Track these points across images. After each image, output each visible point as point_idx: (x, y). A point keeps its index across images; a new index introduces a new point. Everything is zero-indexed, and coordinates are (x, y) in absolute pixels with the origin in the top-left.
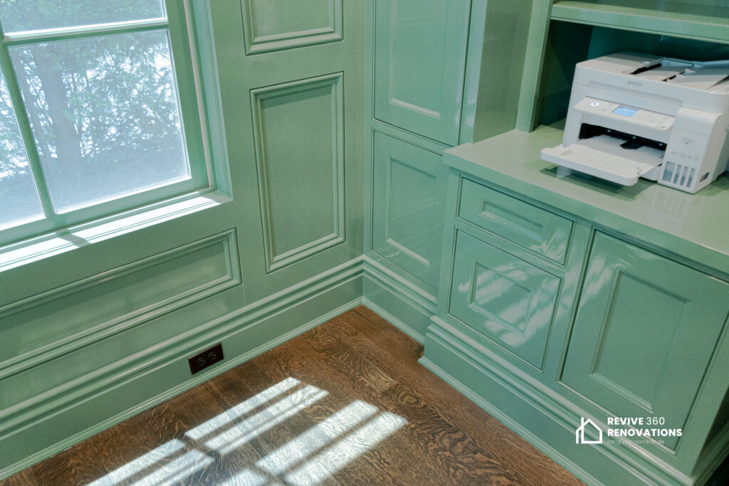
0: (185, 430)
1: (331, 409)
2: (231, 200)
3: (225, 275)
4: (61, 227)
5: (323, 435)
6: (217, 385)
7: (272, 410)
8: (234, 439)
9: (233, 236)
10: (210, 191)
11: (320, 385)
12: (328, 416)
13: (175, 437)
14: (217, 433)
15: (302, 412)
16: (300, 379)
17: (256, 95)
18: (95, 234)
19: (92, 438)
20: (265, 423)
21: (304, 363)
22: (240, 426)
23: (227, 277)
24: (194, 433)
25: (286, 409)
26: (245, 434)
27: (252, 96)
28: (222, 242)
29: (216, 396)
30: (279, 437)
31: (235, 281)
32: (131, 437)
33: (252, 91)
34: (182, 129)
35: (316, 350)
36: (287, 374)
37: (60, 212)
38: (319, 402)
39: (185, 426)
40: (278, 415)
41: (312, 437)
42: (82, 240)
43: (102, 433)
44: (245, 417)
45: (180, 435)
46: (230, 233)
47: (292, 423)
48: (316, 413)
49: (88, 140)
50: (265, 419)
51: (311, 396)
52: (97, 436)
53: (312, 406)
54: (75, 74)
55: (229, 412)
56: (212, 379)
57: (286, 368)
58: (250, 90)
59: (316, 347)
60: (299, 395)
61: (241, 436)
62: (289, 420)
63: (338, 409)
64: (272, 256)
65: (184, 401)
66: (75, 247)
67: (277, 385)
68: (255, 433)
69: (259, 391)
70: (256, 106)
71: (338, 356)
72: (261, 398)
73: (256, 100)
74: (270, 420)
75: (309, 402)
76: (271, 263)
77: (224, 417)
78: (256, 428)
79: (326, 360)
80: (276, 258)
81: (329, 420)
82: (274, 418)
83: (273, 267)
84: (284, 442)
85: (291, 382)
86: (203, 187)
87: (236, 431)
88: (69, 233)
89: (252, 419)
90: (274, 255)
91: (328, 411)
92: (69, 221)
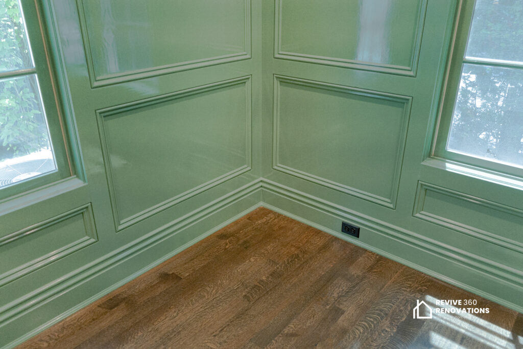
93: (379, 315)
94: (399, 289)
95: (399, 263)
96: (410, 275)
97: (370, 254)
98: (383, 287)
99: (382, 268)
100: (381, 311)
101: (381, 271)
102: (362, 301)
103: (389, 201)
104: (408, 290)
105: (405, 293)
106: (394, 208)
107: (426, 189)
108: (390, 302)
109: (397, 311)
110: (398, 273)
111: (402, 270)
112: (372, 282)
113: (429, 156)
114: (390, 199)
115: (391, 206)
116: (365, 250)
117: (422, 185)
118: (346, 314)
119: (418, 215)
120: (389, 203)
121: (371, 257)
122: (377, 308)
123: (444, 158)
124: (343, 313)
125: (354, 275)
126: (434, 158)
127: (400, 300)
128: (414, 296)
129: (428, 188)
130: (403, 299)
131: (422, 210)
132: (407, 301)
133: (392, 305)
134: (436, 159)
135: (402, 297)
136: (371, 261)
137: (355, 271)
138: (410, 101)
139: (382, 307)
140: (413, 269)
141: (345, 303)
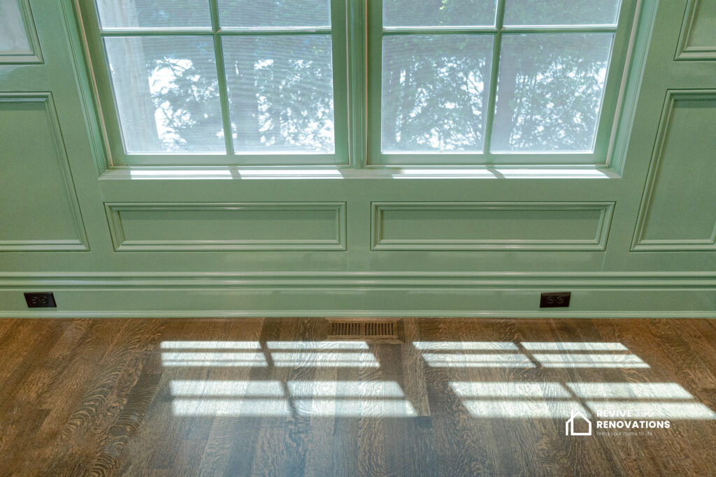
0: (521, 341)
1: (646, 379)
2: (620, 177)
3: (593, 239)
4: (490, 162)
5: (630, 391)
6: (556, 323)
7: (593, 357)
8: (556, 361)
9: (611, 208)
10: (605, 168)
11: (645, 358)
12: (641, 382)
13: (513, 342)
14: (544, 352)
15: (619, 369)
16: (629, 348)
17: (672, 95)
18: (510, 173)
19: (459, 318)
20: (584, 362)
21: (637, 339)
22: (564, 356)
23: (595, 241)
24: (527, 345)
25: (606, 362)
26: (565, 362)
27: (668, 95)
28: (600, 210)
29: (552, 330)
30: (592, 376)
31: (601, 247)
32: (483, 329)
33: (669, 91)
34: (599, 113)
35: (653, 334)
36: (618, 340)
37: (493, 152)
38: (638, 370)
39: (522, 339)
40: (597, 362)
41: (620, 389)
42: (502, 175)
43: (465, 318)
44: (570, 352)
45: (517, 342)
46: (609, 205)
47: (607, 372)
48: (630, 375)
49: (517, 134)
50: (585, 360)
51: (632, 362)
52: (461, 318)
53: (630, 369)
54: (527, 77)
55: (559, 344)
56: (554, 319)
57: (619, 336)
58: (668, 89)
59: (653, 332)
60: (622, 358)
61: (562, 362)
62: (605, 370)
63: (652, 381)
64: (640, 237)
65: (528, 323)
66: (495, 178)
67: (605, 344)
68: (573, 365)
69: (587, 341)
70: (669, 104)
71: (672, 346)
72: (588, 346)
73: (671, 99)
74: (589, 363)
75: (629, 366)
76: (636, 244)
77: (553, 346)
78: (575, 362)
79: (659, 345)
80: (643, 242)
81: (641, 384)
82: (593, 362)
83: (637, 248)
84: (595, 381)
85: (620, 346)
86: (600, 163)
87: (559, 357)
88: (493, 168)
89: (575, 356)
90: (643, 238)
91: (642, 378)
92: (496, 161)
93: (101, 392)
94: (125, 350)
95: (121, 319)
96: (137, 327)
97: (79, 322)
98: (103, 356)
99: (98, 334)
100: (103, 386)
101: (97, 338)
102: (76, 387)
103: (78, 242)
104: (138, 345)
105: (134, 351)
106: (88, 249)
107: (119, 211)
108: (115, 370)
109: (126, 377)
110: (121, 332)
111: (125, 326)
112: (86, 357)
113: (108, 167)
114: (78, 238)
115: (83, 247)
116: (71, 320)
117: (110, 207)
118: (52, 413)
119: (121, 248)
120: (78, 244)
121: (81, 325)
122: (97, 385)
123: (127, 165)
124: (47, 413)
125: (58, 358)
126: (114, 169)
127: (127, 362)
128: (146, 350)
129: (122, 209)
130: (131, 360)
131: (125, 240)
132: (137, 359)
133: (118, 373)
134: (118, 169)
135: (130, 358)
136: (81, 330)
137: (58, 353)
138: (50, 98)
139: (104, 381)
140: (140, 319)
141: (49, 400)
